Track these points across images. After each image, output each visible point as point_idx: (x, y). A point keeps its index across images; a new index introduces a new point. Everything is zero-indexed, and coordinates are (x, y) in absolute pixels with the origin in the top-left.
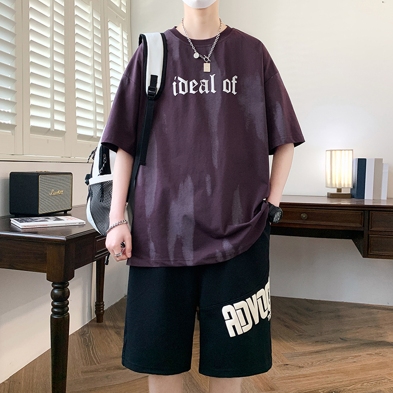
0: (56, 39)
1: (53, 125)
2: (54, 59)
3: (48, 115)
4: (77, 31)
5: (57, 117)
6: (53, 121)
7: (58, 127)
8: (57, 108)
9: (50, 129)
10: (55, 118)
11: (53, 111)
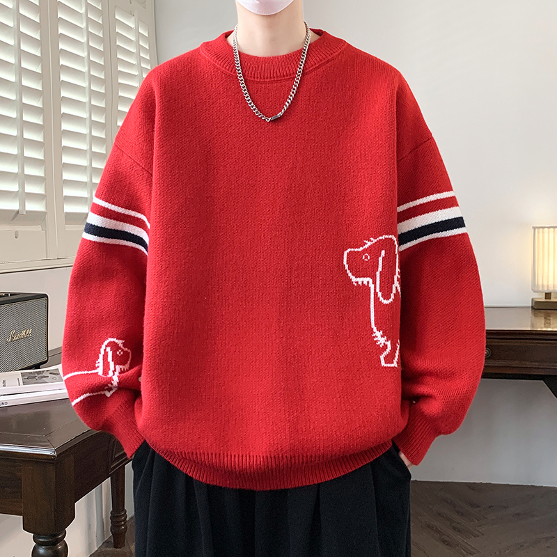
0: (24, 47)
1: (23, 205)
2: (23, 84)
3: (14, 187)
4: (61, 31)
5: (30, 188)
6: (24, 196)
7: (31, 206)
8: (29, 171)
9: (18, 212)
10: (26, 191)
11: (24, 179)
